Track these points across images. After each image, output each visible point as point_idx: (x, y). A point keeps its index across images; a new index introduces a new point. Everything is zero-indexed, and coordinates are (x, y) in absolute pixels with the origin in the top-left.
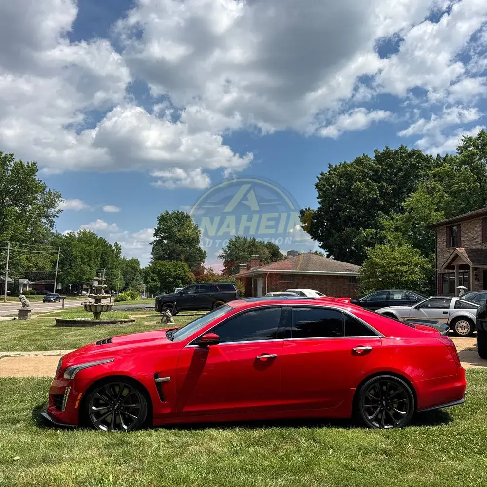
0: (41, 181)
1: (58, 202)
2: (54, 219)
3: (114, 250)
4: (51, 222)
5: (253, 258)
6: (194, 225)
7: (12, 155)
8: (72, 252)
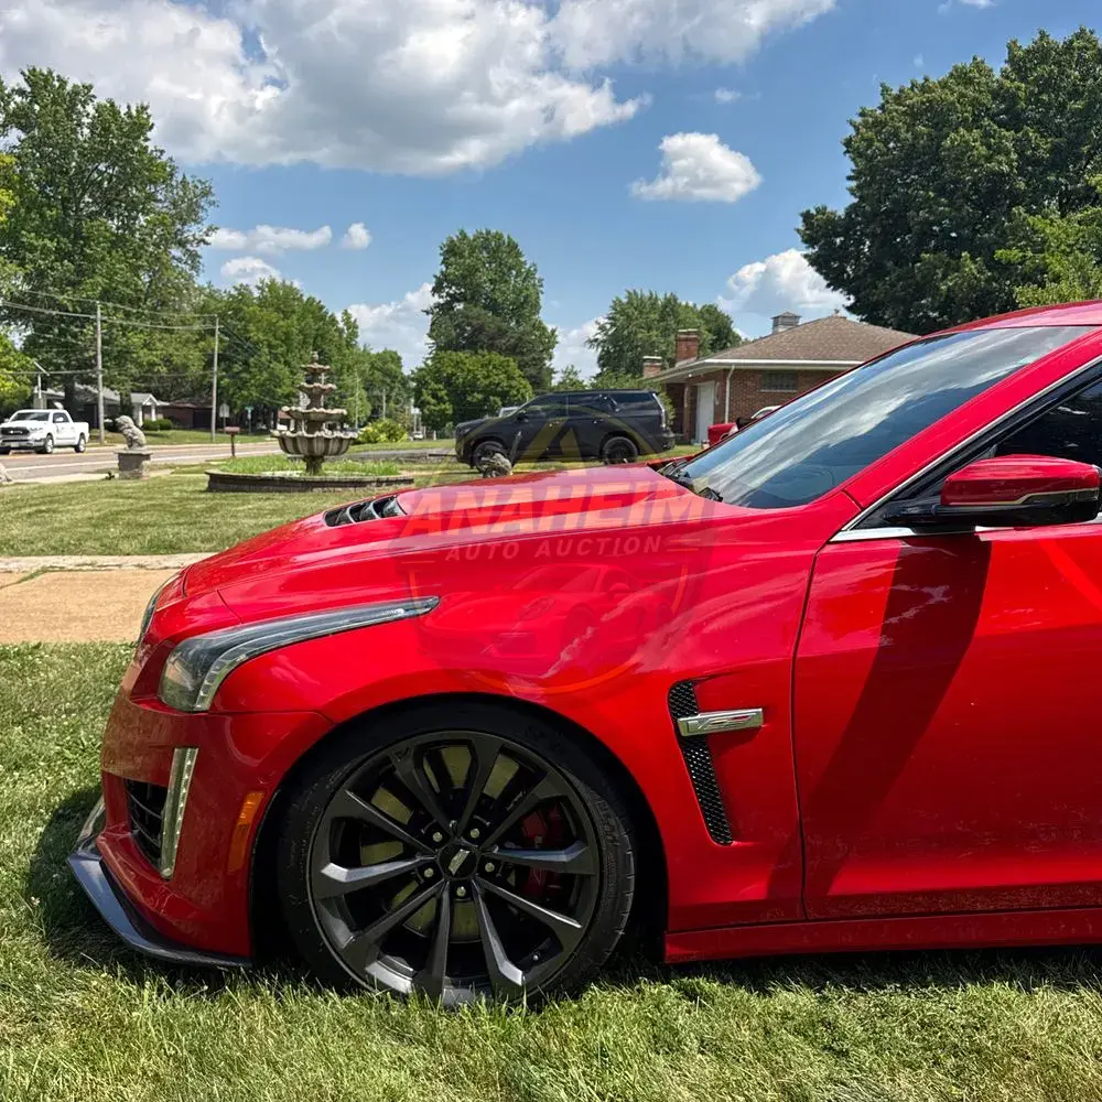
0: (162, 152)
1: (206, 207)
2: (201, 250)
3: (343, 330)
4: (194, 256)
5: (684, 336)
6: (527, 266)
7: (89, 88)
8: (248, 331)
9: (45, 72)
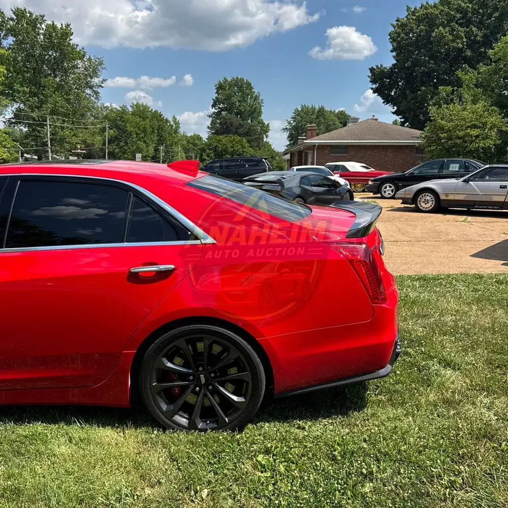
0: (77, 45)
1: (101, 70)
2: (100, 90)
3: (173, 125)
4: (97, 93)
5: (309, 128)
6: (256, 94)
7: (43, 16)
8: (126, 127)
9: (23, 9)
